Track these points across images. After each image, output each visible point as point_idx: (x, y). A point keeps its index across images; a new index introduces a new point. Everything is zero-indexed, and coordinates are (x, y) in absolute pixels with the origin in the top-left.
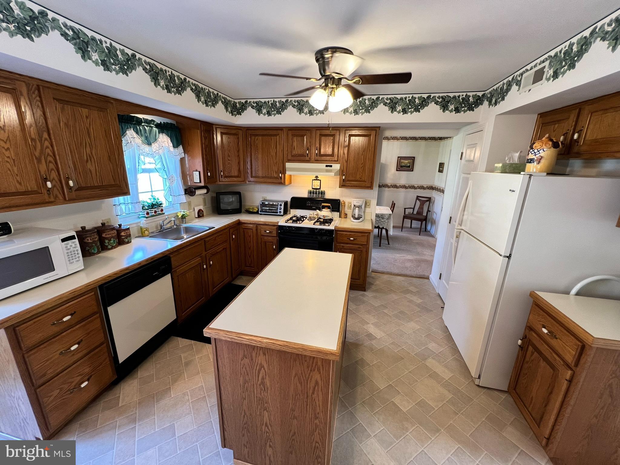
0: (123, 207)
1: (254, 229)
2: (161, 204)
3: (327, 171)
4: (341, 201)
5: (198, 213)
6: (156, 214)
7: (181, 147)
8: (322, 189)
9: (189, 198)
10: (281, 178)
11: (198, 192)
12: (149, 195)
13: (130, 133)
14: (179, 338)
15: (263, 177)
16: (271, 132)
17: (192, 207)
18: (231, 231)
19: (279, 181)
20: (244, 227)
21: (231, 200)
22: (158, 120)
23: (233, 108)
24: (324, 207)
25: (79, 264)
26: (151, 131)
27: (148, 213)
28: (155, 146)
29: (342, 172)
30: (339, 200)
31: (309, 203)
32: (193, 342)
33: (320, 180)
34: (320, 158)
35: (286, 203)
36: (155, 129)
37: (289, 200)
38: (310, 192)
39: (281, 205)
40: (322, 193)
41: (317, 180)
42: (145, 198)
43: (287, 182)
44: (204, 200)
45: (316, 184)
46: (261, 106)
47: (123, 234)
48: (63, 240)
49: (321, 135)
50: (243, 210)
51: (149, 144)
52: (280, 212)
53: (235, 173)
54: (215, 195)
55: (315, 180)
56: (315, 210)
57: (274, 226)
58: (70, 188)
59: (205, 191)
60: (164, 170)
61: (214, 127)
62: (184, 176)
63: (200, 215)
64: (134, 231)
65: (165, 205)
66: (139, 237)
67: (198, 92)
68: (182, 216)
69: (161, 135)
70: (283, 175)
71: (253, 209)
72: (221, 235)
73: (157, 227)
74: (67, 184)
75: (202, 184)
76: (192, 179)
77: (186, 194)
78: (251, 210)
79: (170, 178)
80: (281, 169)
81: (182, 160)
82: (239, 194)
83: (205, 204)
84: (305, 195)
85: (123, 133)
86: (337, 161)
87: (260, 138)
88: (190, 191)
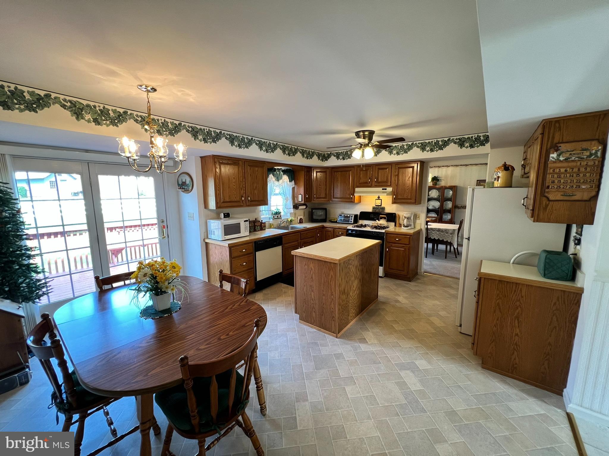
0: (264, 212)
1: (332, 232)
2: (280, 213)
3: (383, 192)
4: (397, 214)
5: (300, 220)
6: (278, 218)
7: (293, 181)
8: (383, 206)
9: (295, 211)
10: (352, 198)
11: (300, 207)
12: (275, 208)
13: (271, 176)
14: (283, 284)
15: (340, 198)
16: (347, 169)
17: (297, 216)
18: (317, 231)
19: (351, 200)
20: (326, 230)
21: (321, 214)
22: (283, 168)
23: (323, 157)
24: (382, 218)
25: (247, 233)
26: (279, 174)
27: (274, 217)
28: (281, 181)
29: (393, 193)
30: (395, 214)
31: (372, 216)
32: (289, 286)
33: (381, 200)
34: (379, 184)
35: (356, 216)
36: (281, 173)
37: (359, 214)
38: (374, 208)
39: (352, 217)
40: (382, 209)
41: (379, 199)
42: (274, 209)
43: (356, 201)
44: (304, 213)
45: (378, 202)
46: (339, 155)
47: (263, 225)
48: (245, 221)
49: (379, 169)
50: (328, 220)
51: (278, 181)
52: (351, 221)
53: (323, 195)
54: (311, 210)
55: (377, 199)
56: (375, 220)
57: (345, 229)
58: (248, 200)
59: (304, 207)
60: (283, 194)
61: (312, 168)
62: (294, 197)
63: (301, 221)
64: (267, 225)
65: (282, 214)
66: (269, 228)
67: (303, 153)
68: (290, 221)
69: (284, 176)
70: (353, 196)
71: (334, 219)
72: (311, 232)
73: (277, 225)
74: (248, 199)
75: (303, 202)
76: (298, 200)
77: (294, 208)
78: (333, 220)
79: (287, 199)
80: (352, 192)
81: (293, 188)
82: (326, 209)
83: (304, 216)
84: (370, 210)
85: (268, 176)
86: (390, 185)
87: (340, 173)
88: (296, 207)
